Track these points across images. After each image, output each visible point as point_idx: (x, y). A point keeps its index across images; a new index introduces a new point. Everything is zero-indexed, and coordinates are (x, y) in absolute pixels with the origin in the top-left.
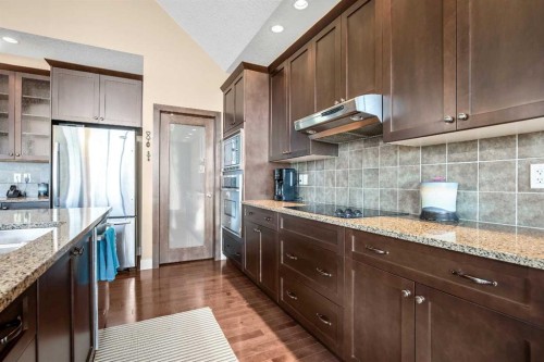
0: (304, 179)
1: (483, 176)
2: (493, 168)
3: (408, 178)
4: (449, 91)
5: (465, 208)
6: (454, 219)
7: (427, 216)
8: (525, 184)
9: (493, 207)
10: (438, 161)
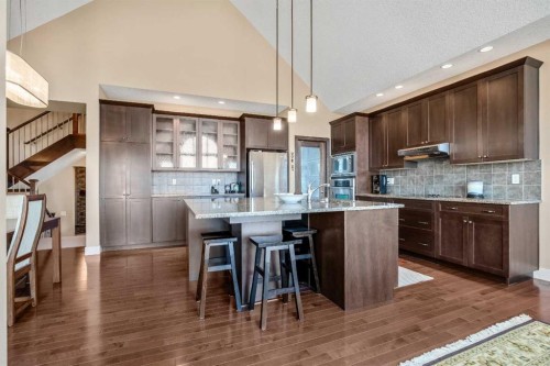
0: (391, 181)
1: (494, 179)
2: (499, 176)
3: (459, 180)
4: (480, 136)
5: (487, 192)
6: (482, 197)
7: (470, 196)
8: (510, 182)
9: (498, 192)
10: (474, 172)
